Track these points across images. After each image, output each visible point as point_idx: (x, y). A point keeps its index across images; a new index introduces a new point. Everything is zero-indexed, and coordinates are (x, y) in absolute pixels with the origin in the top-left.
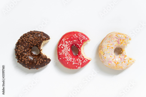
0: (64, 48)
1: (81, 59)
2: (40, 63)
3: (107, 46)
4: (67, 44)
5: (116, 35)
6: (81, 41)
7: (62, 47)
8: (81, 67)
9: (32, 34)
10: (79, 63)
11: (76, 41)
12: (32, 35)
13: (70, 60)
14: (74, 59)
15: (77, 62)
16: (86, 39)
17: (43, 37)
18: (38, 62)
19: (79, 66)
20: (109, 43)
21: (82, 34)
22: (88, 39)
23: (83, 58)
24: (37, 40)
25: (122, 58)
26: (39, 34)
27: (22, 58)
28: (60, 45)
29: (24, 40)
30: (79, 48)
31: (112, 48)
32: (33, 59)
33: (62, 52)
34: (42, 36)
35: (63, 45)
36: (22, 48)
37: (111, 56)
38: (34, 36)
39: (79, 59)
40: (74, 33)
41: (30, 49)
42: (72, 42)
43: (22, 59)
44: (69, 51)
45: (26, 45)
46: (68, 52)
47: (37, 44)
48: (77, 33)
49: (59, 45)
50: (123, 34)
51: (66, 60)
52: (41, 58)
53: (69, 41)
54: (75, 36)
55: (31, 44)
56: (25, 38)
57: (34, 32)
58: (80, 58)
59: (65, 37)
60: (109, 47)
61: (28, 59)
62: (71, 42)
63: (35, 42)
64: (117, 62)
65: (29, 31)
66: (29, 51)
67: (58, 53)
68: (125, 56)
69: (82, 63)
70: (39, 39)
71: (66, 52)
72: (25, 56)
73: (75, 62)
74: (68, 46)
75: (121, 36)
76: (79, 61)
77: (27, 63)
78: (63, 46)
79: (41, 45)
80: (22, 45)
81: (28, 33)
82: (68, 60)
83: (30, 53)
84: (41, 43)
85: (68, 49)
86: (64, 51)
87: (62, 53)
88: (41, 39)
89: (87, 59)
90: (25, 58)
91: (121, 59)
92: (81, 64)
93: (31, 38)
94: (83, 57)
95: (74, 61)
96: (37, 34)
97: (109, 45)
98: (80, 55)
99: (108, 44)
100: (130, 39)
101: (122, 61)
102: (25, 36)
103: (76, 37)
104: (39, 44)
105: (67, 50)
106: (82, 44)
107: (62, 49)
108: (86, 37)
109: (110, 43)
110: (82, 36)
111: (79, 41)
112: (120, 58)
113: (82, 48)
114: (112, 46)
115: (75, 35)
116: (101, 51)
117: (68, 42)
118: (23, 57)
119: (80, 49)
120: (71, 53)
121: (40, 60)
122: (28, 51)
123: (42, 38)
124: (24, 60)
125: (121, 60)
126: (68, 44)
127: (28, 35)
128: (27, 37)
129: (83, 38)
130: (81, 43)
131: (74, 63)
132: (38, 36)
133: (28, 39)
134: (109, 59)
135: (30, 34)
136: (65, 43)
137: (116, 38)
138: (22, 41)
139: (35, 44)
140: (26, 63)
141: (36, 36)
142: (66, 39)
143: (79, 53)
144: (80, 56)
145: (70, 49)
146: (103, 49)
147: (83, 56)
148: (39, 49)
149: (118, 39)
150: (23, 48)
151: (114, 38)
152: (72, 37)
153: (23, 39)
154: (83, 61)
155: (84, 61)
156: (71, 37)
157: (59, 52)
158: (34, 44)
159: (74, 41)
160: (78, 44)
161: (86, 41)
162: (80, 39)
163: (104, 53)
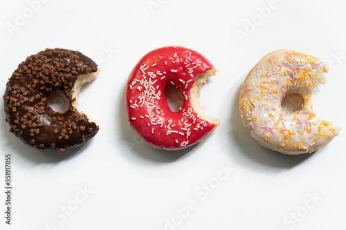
0: (144, 89)
1: (190, 121)
2: (69, 135)
3: (262, 87)
4: (153, 80)
5: (287, 57)
6: (191, 71)
7: (140, 88)
8: (190, 143)
9: (49, 57)
10: (182, 131)
11: (176, 71)
12: (49, 60)
13: (158, 122)
14: (171, 120)
15: (176, 128)
16: (206, 66)
17: (78, 65)
18: (65, 131)
19: (184, 138)
20: (265, 79)
21: (194, 53)
22: (210, 67)
23: (196, 117)
24: (62, 71)
25: (301, 120)
26: (68, 56)
27: (22, 120)
28: (133, 83)
29: (29, 71)
30: (186, 90)
31: (276, 93)
32: (52, 124)
33: (139, 100)
34: (76, 61)
35: (142, 82)
36: (21, 93)
37: (273, 113)
38: (54, 62)
39: (184, 121)
40: (171, 50)
41: (43, 96)
42: (165, 73)
43: (22, 122)
44: (159, 98)
45: (34, 86)
47: (63, 83)
48: (180, 51)
50: (305, 56)
52: (71, 122)
53: (159, 73)
54: (175, 59)
55: (47, 81)
56: (30, 66)
57: (55, 51)
58: (188, 118)
59: (148, 61)
60: (267, 88)
61: (37, 123)
62: (164, 75)
63: (57, 77)
64: (289, 131)
65: (44, 50)
66: (41, 103)
67: (129, 104)
68: (311, 116)
69: (192, 131)
70: (68, 69)
71: (150, 101)
72: (29, 114)
73: (173, 129)
74: (155, 85)
75: (299, 60)
76: (183, 127)
77: (34, 133)
78: (140, 85)
79: (73, 86)
80: (21, 85)
81: (41, 53)
83: (43, 108)
84: (72, 81)
85: (156, 92)
86: (144, 97)
87: (137, 103)
88: (74, 69)
89: (207, 122)
90: (29, 118)
91: (299, 123)
92: (188, 134)
93: (46, 68)
94: (196, 115)
95: (170, 126)
96: (64, 57)
97: (267, 85)
98: (186, 111)
99: (264, 82)
100: (325, 71)
101: (302, 129)
102: (32, 60)
103: (178, 60)
104: (69, 83)
105: (153, 95)
106: (194, 80)
107: (139, 92)
108: (204, 60)
109: (269, 80)
110: (193, 57)
111: (185, 70)
112: (296, 121)
113: (192, 92)
114: (275, 88)
115: (175, 55)
116: (245, 99)
117: (155, 73)
118: (25, 116)
119: (188, 95)
120: (163, 103)
121: (70, 126)
122: (37, 101)
123: (76, 67)
124: (27, 124)
125: (298, 126)
126: (156, 78)
127: (40, 58)
128: (35, 64)
129: (195, 65)
131: (169, 132)
132: (66, 61)
133: (40, 69)
134: (265, 123)
135: (44, 55)
136: (148, 77)
137: (286, 65)
138: (24, 74)
139: (57, 84)
140: (33, 135)
141: (59, 61)
142: (150, 67)
143: (186, 104)
144: (187, 113)
145: (159, 93)
146: (251, 94)
147: (195, 111)
148: (68, 97)
149: (291, 68)
150: (25, 93)
151: (280, 66)
152: (166, 60)
153: (25, 68)
154: (194, 125)
155: (198, 126)
156: (163, 61)
157: (131, 102)
158: (54, 83)
159: (172, 71)
160: (182, 81)
161: (204, 72)
162: (189, 67)
163: (252, 104)
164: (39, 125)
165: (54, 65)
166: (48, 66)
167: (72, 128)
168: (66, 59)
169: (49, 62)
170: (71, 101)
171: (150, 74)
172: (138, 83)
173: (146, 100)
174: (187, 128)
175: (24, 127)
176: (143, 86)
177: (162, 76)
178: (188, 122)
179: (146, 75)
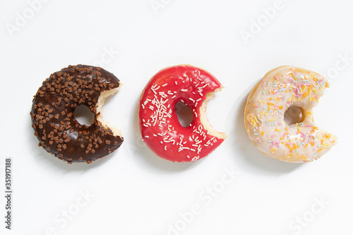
0: (156, 108)
1: (201, 138)
2: (95, 149)
3: (268, 104)
4: (164, 99)
5: (291, 74)
6: (200, 90)
7: (151, 108)
8: (200, 158)
9: (71, 74)
10: (193, 147)
11: (186, 90)
12: (72, 77)
13: (171, 140)
14: (183, 137)
15: (189, 144)
16: (214, 84)
17: (100, 82)
18: (91, 145)
19: (195, 154)
20: (272, 96)
21: (203, 72)
22: (219, 86)
23: (206, 134)
24: (86, 88)
25: (304, 133)
26: (90, 73)
27: (49, 136)
28: (146, 103)
29: (53, 89)
30: (195, 108)
31: (281, 108)
32: (79, 138)
33: (151, 119)
34: (99, 78)
35: (153, 102)
36: (46, 110)
37: (278, 128)
38: (77, 80)
39: (195, 138)
40: (181, 69)
41: (69, 112)
42: (175, 92)
43: (49, 139)
44: (170, 116)
45: (58, 103)
46: (167, 118)
47: (87, 99)
48: (189, 70)
49: (142, 102)
50: (308, 72)
51: (163, 141)
52: (96, 137)
53: (169, 92)
54: (185, 78)
55: (71, 98)
56: (53, 83)
57: (77, 68)
58: (199, 135)
59: (158, 80)
60: (272, 105)
61: (64, 139)
62: (174, 94)
63: (80, 94)
64: (294, 144)
65: (67, 67)
66: (67, 119)
67: (142, 123)
68: (314, 129)
69: (204, 148)
70: (91, 86)
71: (162, 120)
72: (56, 131)
73: (184, 146)
74: (166, 104)
75: (303, 77)
76: (195, 143)
77: (62, 148)
78: (152, 105)
79: (97, 102)
80: (46, 102)
81: (64, 71)
82: (168, 140)
83: (69, 123)
84: (95, 96)
85: (168, 111)
86: (156, 117)
87: (150, 122)
88: (97, 85)
89: (216, 138)
90: (55, 135)
91: (303, 136)
92: (199, 150)
93: (69, 85)
94: (206, 132)
95: (182, 144)
96: (86, 74)
97: (272, 102)
98: (197, 127)
99: (270, 99)
100: (327, 86)
101: (306, 142)
102: (55, 77)
103: (188, 79)
104: (92, 99)
105: (165, 114)
106: (203, 98)
107: (152, 112)
108: (213, 79)
109: (275, 97)
110: (202, 76)
111: (195, 89)
112: (300, 135)
113: (202, 109)
114: (281, 103)
115: (185, 75)
116: (252, 115)
117: (166, 93)
118: (52, 133)
119: (198, 113)
120: (174, 121)
121: (96, 140)
122: (62, 118)
123: (99, 84)
124: (54, 140)
125: (302, 139)
126: (167, 98)
127: (62, 76)
128: (58, 82)
129: (204, 84)
130: (200, 97)
131: (181, 149)
132: (88, 79)
133: (63, 87)
134: (272, 137)
135: (67, 72)
136: (159, 97)
137: (291, 82)
138: (48, 91)
139: (81, 100)
140: (60, 150)
141: (82, 79)
142: (161, 86)
143: (195, 122)
144: (198, 130)
145: (171, 111)
146: (258, 110)
147: (206, 128)
148: (93, 111)
149: (295, 84)
150: (51, 111)
151: (284, 83)
152: (176, 80)
153: (49, 86)
154: (205, 142)
155: (208, 142)
156: (173, 80)
157: (144, 120)
158: (78, 100)
159: (183, 90)
160: (192, 100)
161: (213, 91)
162: (198, 86)
163: (259, 120)
164: (66, 141)
165: (77, 83)
166: (71, 83)
167: (98, 143)
168: (88, 76)
169: (72, 80)
170: (96, 115)
171: (162, 93)
172: (150, 103)
173: (158, 119)
174: (198, 145)
175: (51, 143)
176: (155, 106)
177: (173, 96)
178: (199, 139)
179: (158, 95)
